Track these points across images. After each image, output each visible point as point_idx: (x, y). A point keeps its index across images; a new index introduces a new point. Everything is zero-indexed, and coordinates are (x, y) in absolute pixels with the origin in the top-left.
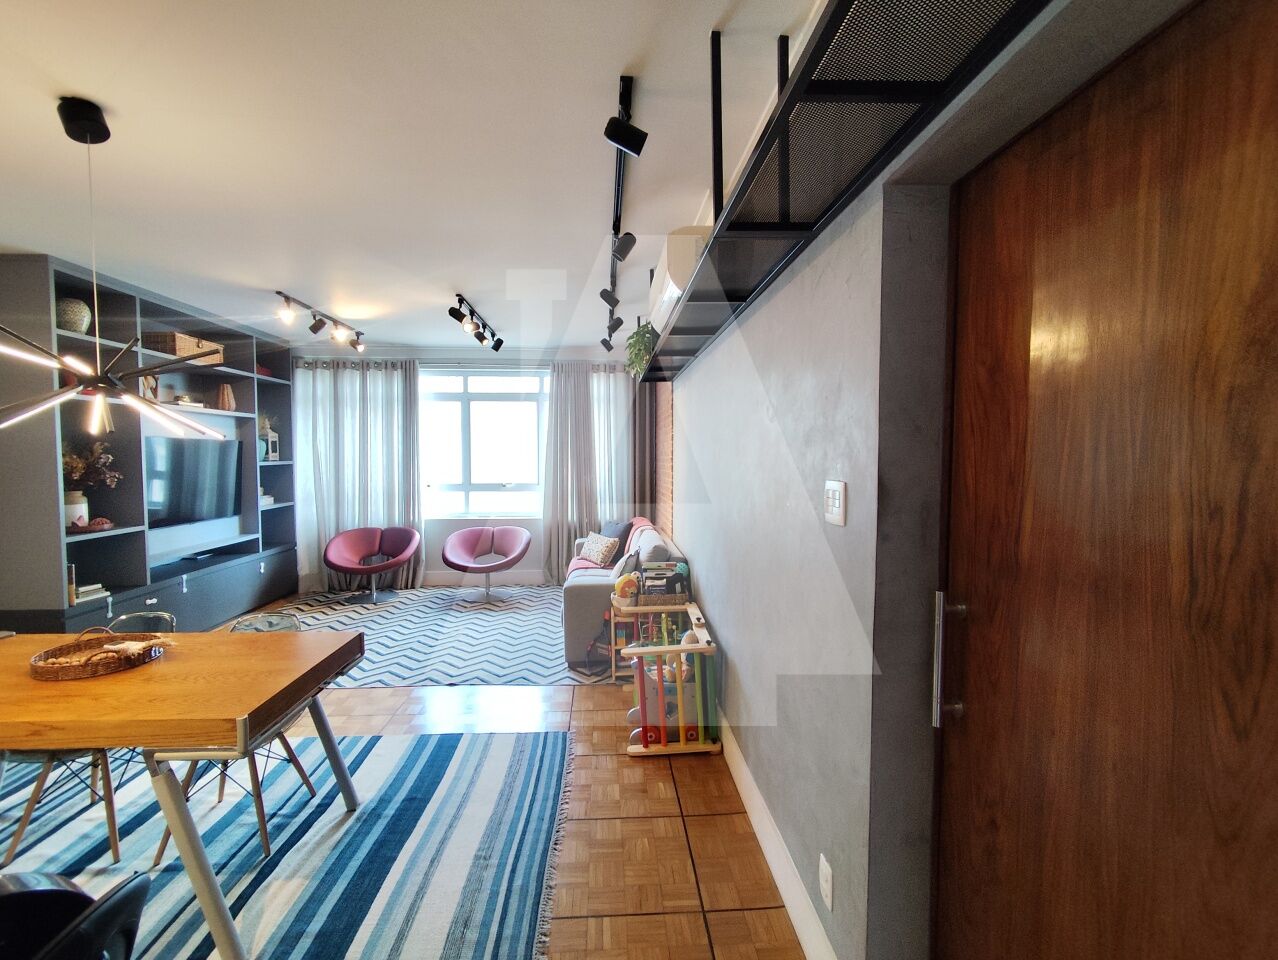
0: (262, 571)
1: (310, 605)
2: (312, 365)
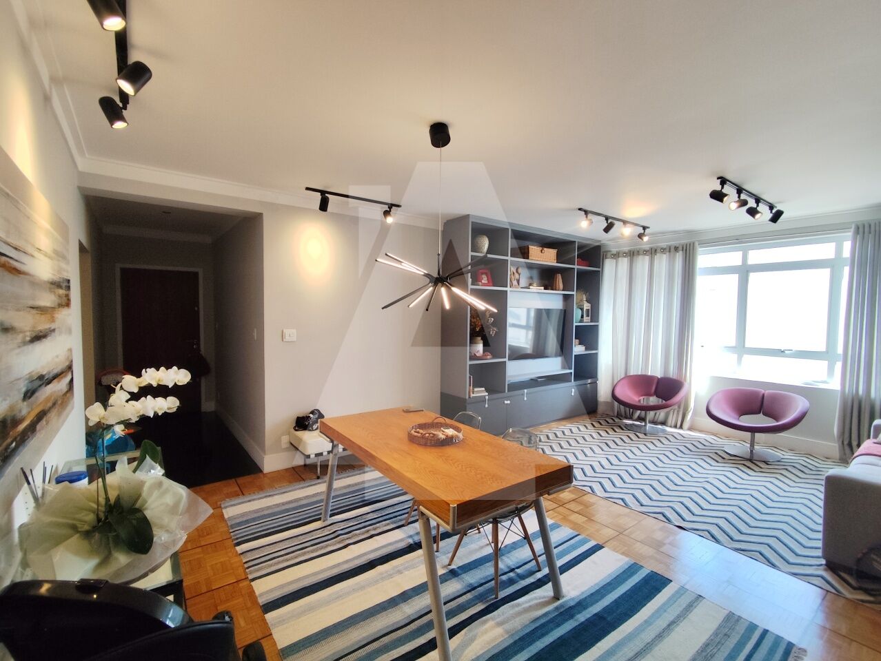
0: (573, 394)
1: (601, 424)
2: (616, 256)
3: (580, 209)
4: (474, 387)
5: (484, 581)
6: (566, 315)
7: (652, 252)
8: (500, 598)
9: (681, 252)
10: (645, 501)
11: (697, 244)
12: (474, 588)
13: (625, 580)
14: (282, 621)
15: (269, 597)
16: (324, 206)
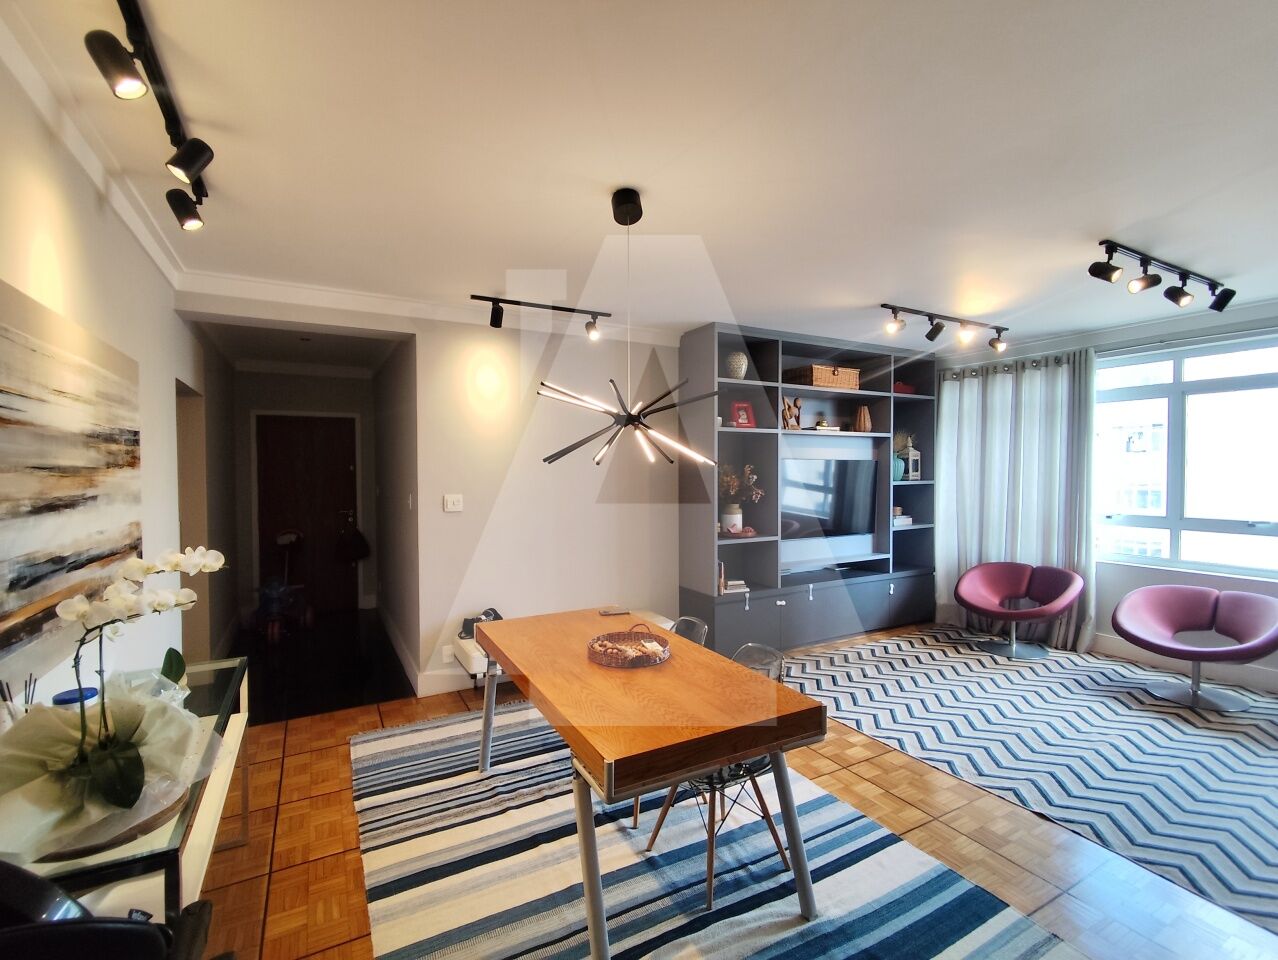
0: (892, 592)
1: (937, 640)
2: (960, 376)
3: (883, 306)
4: (728, 578)
5: (694, 880)
6: (879, 469)
7: (1017, 368)
8: (714, 909)
9: (1065, 366)
10: (987, 766)
11: (1092, 352)
12: (677, 890)
13: (928, 897)
14: (388, 916)
15: (380, 879)
16: (496, 320)
